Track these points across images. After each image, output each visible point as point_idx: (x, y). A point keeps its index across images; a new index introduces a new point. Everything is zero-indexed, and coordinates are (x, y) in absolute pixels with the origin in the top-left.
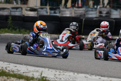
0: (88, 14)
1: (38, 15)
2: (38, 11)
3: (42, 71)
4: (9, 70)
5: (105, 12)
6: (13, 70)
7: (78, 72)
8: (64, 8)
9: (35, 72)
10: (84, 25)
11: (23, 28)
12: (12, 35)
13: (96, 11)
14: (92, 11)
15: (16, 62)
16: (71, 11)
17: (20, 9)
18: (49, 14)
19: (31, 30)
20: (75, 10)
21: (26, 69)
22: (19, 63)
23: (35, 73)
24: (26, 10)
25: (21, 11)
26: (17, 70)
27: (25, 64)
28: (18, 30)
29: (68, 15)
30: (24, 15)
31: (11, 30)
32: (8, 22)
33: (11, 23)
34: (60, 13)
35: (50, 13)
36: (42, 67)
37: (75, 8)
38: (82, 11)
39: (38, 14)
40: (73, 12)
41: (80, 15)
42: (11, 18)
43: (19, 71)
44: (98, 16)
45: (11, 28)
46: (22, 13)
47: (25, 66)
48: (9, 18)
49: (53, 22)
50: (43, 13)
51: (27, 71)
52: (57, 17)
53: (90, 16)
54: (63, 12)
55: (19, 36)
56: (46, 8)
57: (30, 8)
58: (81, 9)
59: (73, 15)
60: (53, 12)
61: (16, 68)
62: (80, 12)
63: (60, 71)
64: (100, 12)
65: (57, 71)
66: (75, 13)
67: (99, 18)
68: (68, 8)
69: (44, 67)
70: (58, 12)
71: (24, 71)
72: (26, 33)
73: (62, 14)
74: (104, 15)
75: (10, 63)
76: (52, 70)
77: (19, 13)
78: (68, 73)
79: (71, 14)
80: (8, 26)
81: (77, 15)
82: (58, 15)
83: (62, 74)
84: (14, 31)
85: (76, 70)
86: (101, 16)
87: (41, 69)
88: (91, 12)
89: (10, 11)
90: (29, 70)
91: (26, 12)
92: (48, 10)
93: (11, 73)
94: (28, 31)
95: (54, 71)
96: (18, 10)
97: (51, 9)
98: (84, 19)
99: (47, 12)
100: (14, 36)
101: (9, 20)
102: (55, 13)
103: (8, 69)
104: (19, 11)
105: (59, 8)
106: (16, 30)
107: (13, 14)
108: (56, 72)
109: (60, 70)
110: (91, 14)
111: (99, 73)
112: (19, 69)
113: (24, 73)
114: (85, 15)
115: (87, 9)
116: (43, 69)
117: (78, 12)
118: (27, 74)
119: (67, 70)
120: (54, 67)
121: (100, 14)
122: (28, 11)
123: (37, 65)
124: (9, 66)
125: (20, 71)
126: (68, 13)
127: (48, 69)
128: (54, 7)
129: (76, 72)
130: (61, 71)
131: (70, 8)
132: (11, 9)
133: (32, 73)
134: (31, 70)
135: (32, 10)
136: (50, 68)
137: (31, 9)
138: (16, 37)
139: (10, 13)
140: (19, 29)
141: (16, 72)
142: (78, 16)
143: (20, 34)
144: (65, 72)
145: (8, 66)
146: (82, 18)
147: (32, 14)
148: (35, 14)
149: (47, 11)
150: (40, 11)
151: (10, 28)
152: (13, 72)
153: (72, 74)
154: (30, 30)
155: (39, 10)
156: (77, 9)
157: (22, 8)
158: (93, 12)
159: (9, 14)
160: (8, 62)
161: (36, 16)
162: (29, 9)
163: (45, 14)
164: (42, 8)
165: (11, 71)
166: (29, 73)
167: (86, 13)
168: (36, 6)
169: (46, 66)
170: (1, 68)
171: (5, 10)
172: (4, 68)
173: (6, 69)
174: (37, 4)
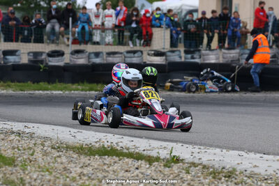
1: (167, 62)
2: (166, 56)
3: (172, 148)
4: (122, 147)
6: (128, 146)
7: (228, 148)
9: (161, 148)
15: (133, 135)
16: (217, 54)
17: (140, 53)
18: (183, 60)
20: (224, 53)
21: (148, 145)
22: (136, 135)
23: (161, 151)
24: (149, 54)
25: (141, 56)
26: (133, 147)
27: (147, 138)
29: (213, 61)
30: (145, 63)
34: (200, 57)
35: (185, 58)
36: (172, 141)
37: (223, 50)
38: (234, 55)
39: (166, 59)
40: (221, 57)
41: (232, 61)
43: (136, 148)
46: (142, 59)
47: (147, 140)
49: (190, 72)
50: (175, 58)
51: (149, 148)
52: (196, 64)
54: (206, 57)
56: (179, 51)
57: (155, 51)
58: (233, 51)
59: (221, 61)
60: (189, 56)
61: (133, 144)
62: (232, 55)
63: (199, 147)
65: (195, 146)
66: (224, 58)
68: (213, 50)
69: (176, 141)
70: (198, 57)
71: (145, 148)
73: (204, 60)
75: (124, 137)
76: (187, 146)
77: (139, 58)
78: (213, 149)
79: (218, 58)
81: (227, 60)
82: (197, 60)
83: (203, 151)
85: (225, 145)
87: (171, 145)
89: (123, 57)
90: (152, 145)
91: (148, 57)
92: (183, 54)
93: (125, 151)
95: (190, 147)
96: (136, 55)
97: (186, 52)
98: (237, 67)
99: (181, 57)
102: (193, 58)
103: (121, 144)
104: (138, 57)
105: (199, 51)
107: (129, 60)
108: (194, 148)
109: (201, 145)
111: (260, 148)
112: (137, 145)
113: (144, 150)
114: (239, 60)
115: (242, 52)
116: (174, 144)
117: (228, 55)
118: (149, 152)
119: (211, 146)
120: (191, 141)
122: (151, 56)
123: (165, 138)
124: (122, 140)
125: (139, 147)
126: (212, 58)
127: (181, 144)
128: (192, 50)
129: (225, 149)
130: (202, 147)
131: (216, 49)
132: (125, 53)
133: (157, 150)
134: (156, 146)
135: (158, 54)
136: (184, 142)
137: (156, 53)
139: (125, 60)
141: (133, 150)
144: (208, 148)
145: (120, 140)
146: (234, 65)
147: (158, 60)
148: (162, 60)
149: (180, 56)
152: (128, 149)
153: (218, 150)
155: (169, 54)
156: (226, 51)
157: (142, 52)
160: (121, 135)
161: (164, 63)
162: (153, 52)
163: (177, 59)
164: (173, 52)
165: (124, 148)
166: (152, 150)
167: (240, 58)
168: (164, 49)
169: (178, 139)
170: (109, 144)
171: (117, 55)
172: (114, 143)
173: (118, 145)
174: (164, 45)
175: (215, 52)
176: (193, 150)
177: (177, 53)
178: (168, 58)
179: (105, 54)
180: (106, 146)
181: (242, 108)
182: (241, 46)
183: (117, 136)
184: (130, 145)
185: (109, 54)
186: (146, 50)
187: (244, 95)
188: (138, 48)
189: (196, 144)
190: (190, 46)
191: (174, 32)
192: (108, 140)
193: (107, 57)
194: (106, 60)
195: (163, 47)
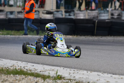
0: (101, 16)
1: (54, 18)
2: (54, 14)
3: (57, 70)
4: (27, 70)
5: (116, 14)
6: (30, 69)
7: (91, 71)
8: (78, 11)
9: (51, 70)
10: (97, 26)
12: (30, 37)
13: (108, 13)
14: (104, 13)
15: (34, 62)
16: (84, 13)
17: (37, 12)
18: (64, 16)
20: (89, 13)
21: (43, 68)
22: (36, 62)
23: (50, 72)
24: (43, 13)
25: (39, 14)
26: (34, 70)
27: (42, 64)
28: (35, 32)
29: (82, 18)
30: (41, 18)
31: (29, 32)
34: (74, 15)
35: (65, 16)
36: (57, 66)
37: (88, 11)
38: (95, 14)
39: (54, 16)
40: (87, 15)
41: (94, 17)
44: (110, 18)
45: (29, 30)
46: (39, 16)
47: (42, 65)
49: (68, 24)
50: (59, 15)
51: (43, 70)
52: (72, 19)
53: (103, 18)
54: (78, 15)
55: (36, 37)
56: (62, 11)
57: (47, 11)
58: (94, 12)
59: (87, 17)
60: (68, 14)
61: (34, 67)
62: (93, 14)
63: (74, 70)
64: (112, 14)
65: (71, 69)
66: (88, 15)
67: (111, 20)
69: (60, 66)
71: (41, 70)
73: (76, 17)
74: (115, 17)
75: (28, 63)
76: (67, 69)
77: (37, 16)
78: (82, 71)
79: (85, 16)
82: (72, 17)
83: (76, 72)
84: (31, 32)
85: (89, 69)
86: (112, 18)
87: (56, 68)
88: (103, 15)
90: (46, 69)
91: (43, 15)
92: (64, 13)
93: (29, 72)
95: (69, 69)
97: (66, 12)
98: (97, 21)
99: (62, 15)
100: (32, 37)
102: (70, 15)
103: (26, 68)
104: (37, 14)
105: (74, 11)
108: (71, 70)
109: (75, 68)
110: (104, 16)
111: (111, 71)
112: (36, 68)
113: (40, 72)
114: (97, 17)
115: (100, 12)
116: (59, 68)
117: (91, 14)
118: (43, 72)
119: (81, 69)
120: (69, 66)
121: (112, 16)
122: (45, 14)
123: (53, 64)
125: (37, 70)
126: (81, 16)
127: (63, 68)
128: (69, 10)
129: (90, 71)
130: (75, 70)
131: (84, 10)
133: (48, 72)
134: (48, 69)
135: (49, 13)
136: (65, 67)
137: (47, 12)
138: (33, 39)
141: (34, 71)
142: (91, 18)
144: (79, 70)
145: (26, 65)
146: (95, 20)
147: (48, 17)
148: (51, 17)
149: (62, 14)
150: (56, 14)
152: (31, 71)
153: (85, 72)
155: (55, 13)
157: (39, 11)
158: (105, 15)
160: (26, 62)
161: (52, 18)
162: (45, 12)
163: (60, 16)
164: (58, 11)
165: (28, 70)
166: (45, 71)
167: (98, 16)
168: (52, 10)
169: (61, 65)
170: (19, 67)
172: (22, 67)
173: (24, 68)
174: (53, 7)
175: (83, 12)
176: (70, 72)
177: (60, 12)
178: (55, 15)
179: (16, 12)
180: (17, 69)
181: (99, 46)
182: (99, 8)
183: (24, 63)
184: (32, 68)
185: (19, 12)
186: (41, 10)
187: (101, 38)
189: (72, 68)
190: (68, 8)
192: (18, 65)
193: (17, 14)
194: (17, 16)
195: (52, 8)
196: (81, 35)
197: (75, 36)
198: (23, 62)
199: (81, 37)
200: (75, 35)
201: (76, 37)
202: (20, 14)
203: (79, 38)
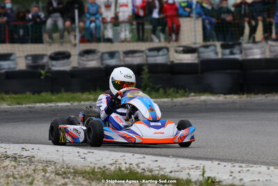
1: (200, 60)
2: (199, 53)
3: (204, 167)
6: (151, 167)
8: (249, 43)
9: (192, 168)
11: (170, 88)
16: (262, 47)
17: (165, 51)
18: (220, 56)
19: (187, 90)
20: (272, 46)
21: (176, 165)
23: (192, 172)
24: (176, 52)
25: (167, 54)
26: (158, 168)
27: (174, 156)
28: (161, 91)
29: (258, 57)
30: (172, 62)
31: (149, 92)
32: (142, 76)
33: (148, 79)
34: (241, 52)
35: (223, 54)
36: (207, 159)
37: (270, 43)
39: (199, 57)
40: (267, 50)
42: (147, 70)
43: (162, 169)
45: (148, 89)
46: (169, 57)
47: (174, 159)
48: (143, 70)
49: (229, 71)
50: (209, 54)
51: (177, 169)
52: (236, 61)
54: (248, 51)
55: (164, 102)
56: (215, 46)
57: (184, 47)
59: (268, 55)
60: (227, 51)
61: (157, 164)
63: (241, 165)
65: (235, 164)
66: (271, 51)
68: (258, 42)
70: (238, 52)
71: (172, 169)
72: (177, 95)
75: (146, 156)
76: (225, 164)
77: (164, 57)
78: (257, 167)
79: (263, 53)
80: (143, 84)
81: (274, 54)
82: (238, 57)
83: (245, 169)
84: (154, 93)
89: (145, 56)
90: (181, 165)
91: (176, 55)
92: (219, 50)
93: (148, 173)
94: (181, 92)
95: (229, 165)
96: (161, 53)
97: (223, 47)
99: (217, 53)
101: (143, 73)
102: (232, 53)
103: (142, 166)
104: (163, 55)
105: (240, 44)
106: (157, 90)
107: (152, 60)
108: (234, 166)
109: (242, 162)
112: (163, 165)
113: (171, 172)
116: (209, 162)
117: (277, 48)
118: (177, 173)
119: (255, 163)
120: (230, 158)
122: (180, 53)
124: (143, 160)
125: (165, 168)
126: (256, 53)
127: (217, 162)
128: (230, 43)
129: (273, 166)
130: (244, 165)
131: (261, 42)
132: (147, 52)
133: (187, 171)
134: (186, 166)
135: (188, 50)
136: (222, 160)
137: (186, 49)
139: (147, 60)
140: (164, 89)
141: (157, 172)
142: (276, 56)
143: (167, 98)
144: (251, 165)
145: (141, 160)
147: (188, 58)
148: (194, 58)
149: (216, 51)
150: (202, 52)
151: (146, 87)
152: (151, 171)
153: (263, 168)
154: (185, 89)
155: (202, 50)
156: (273, 43)
157: (168, 49)
159: (145, 62)
160: (143, 154)
161: (196, 61)
162: (181, 49)
163: (212, 56)
164: (207, 47)
165: (146, 170)
166: (181, 171)
168: (195, 43)
169: (214, 157)
170: (127, 166)
171: (137, 55)
172: (134, 165)
173: (139, 167)
174: (196, 39)
175: (259, 45)
176: (233, 169)
177: (212, 48)
178: (201, 55)
179: (121, 53)
180: (123, 169)
183: (137, 156)
184: (154, 166)
185: (127, 53)
186: (172, 46)
188: (163, 44)
189: (236, 161)
191: (207, 21)
192: (126, 161)
193: (124, 57)
194: (124, 61)
195: (194, 41)
196: (256, 93)
197: (245, 96)
198: (135, 155)
199: (256, 96)
200: (243, 94)
201: (247, 97)
202: (130, 55)
203: (253, 99)
